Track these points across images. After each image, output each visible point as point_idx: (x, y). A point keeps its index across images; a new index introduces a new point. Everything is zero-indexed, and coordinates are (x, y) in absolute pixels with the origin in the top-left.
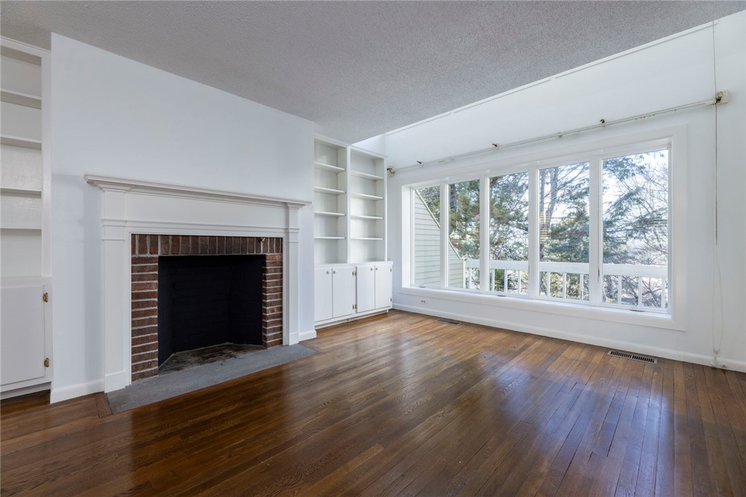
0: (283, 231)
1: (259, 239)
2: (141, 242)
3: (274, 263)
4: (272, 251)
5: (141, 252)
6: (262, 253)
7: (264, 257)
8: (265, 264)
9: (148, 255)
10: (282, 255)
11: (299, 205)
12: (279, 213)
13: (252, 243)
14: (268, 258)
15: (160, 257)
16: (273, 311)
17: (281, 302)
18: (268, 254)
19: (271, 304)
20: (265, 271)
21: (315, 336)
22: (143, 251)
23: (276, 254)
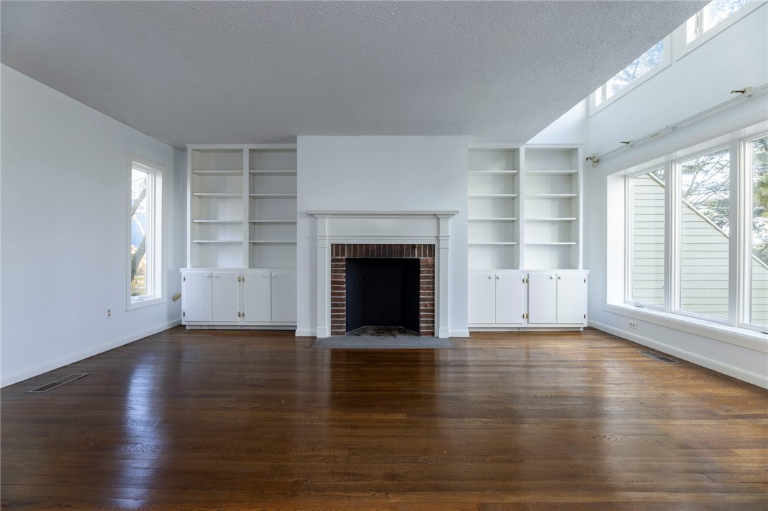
0: (434, 238)
1: (414, 246)
2: (337, 249)
3: (427, 266)
4: (425, 255)
5: (336, 256)
6: (416, 257)
7: (419, 260)
8: (419, 266)
9: (340, 257)
10: (434, 259)
11: (449, 215)
12: (432, 223)
13: (408, 249)
14: (421, 261)
15: (346, 259)
16: (426, 306)
17: (433, 300)
18: (421, 258)
19: (424, 300)
20: (419, 272)
21: (468, 336)
22: (337, 255)
23: (428, 258)
